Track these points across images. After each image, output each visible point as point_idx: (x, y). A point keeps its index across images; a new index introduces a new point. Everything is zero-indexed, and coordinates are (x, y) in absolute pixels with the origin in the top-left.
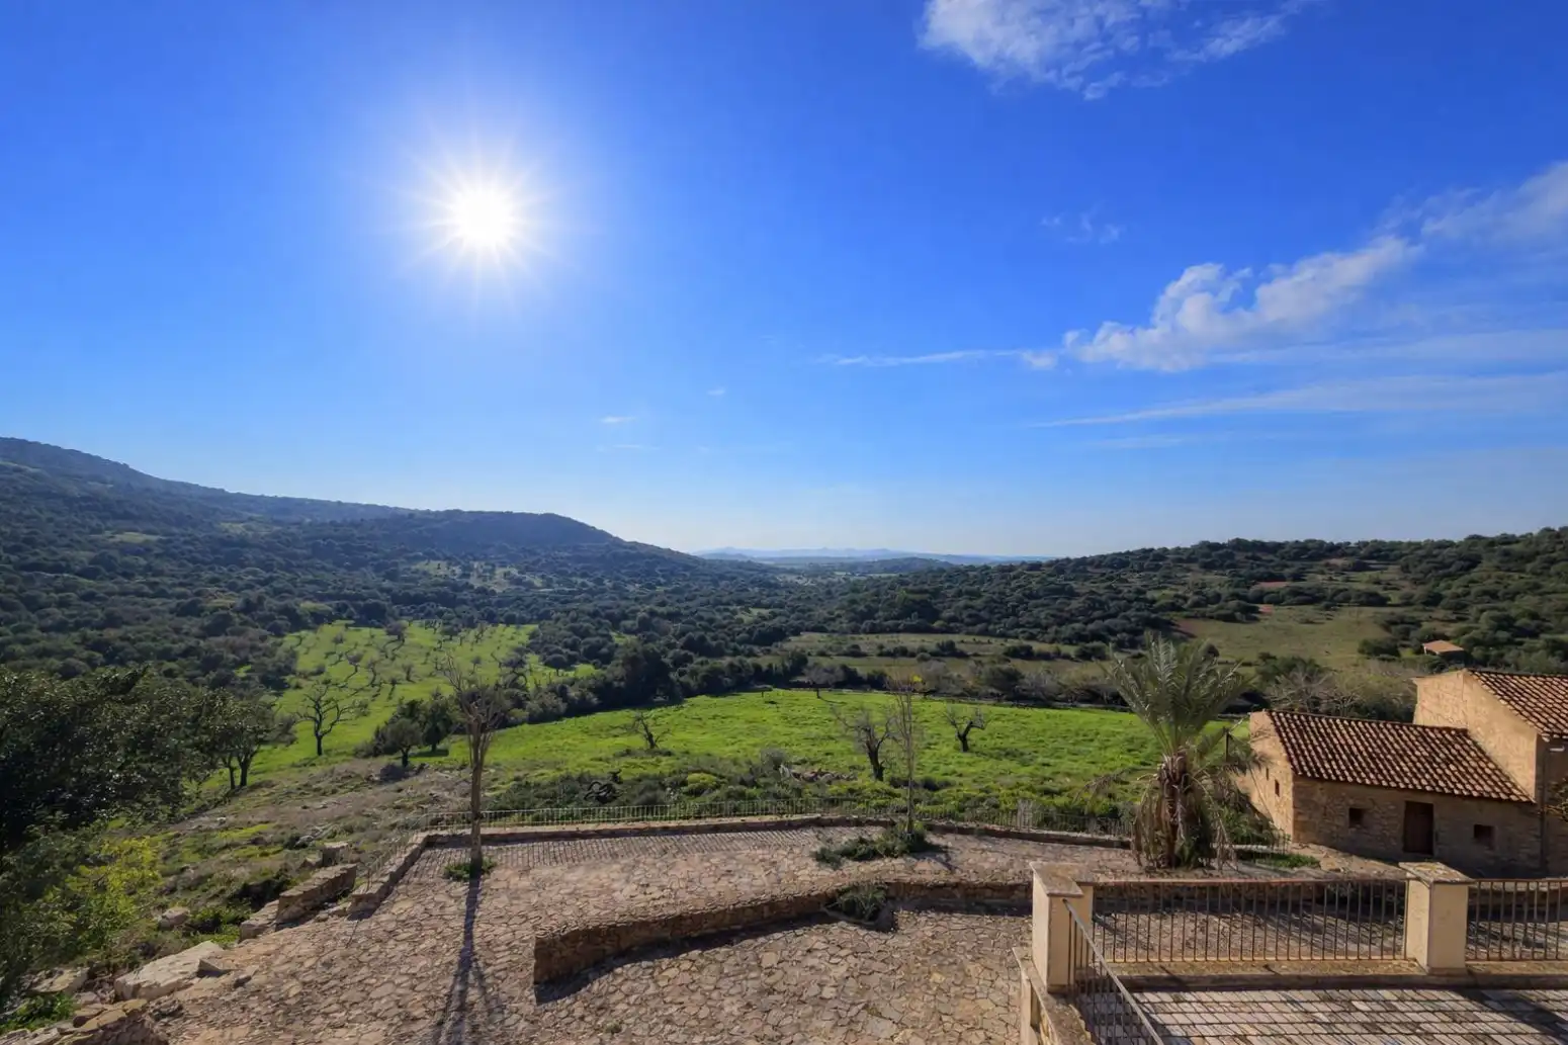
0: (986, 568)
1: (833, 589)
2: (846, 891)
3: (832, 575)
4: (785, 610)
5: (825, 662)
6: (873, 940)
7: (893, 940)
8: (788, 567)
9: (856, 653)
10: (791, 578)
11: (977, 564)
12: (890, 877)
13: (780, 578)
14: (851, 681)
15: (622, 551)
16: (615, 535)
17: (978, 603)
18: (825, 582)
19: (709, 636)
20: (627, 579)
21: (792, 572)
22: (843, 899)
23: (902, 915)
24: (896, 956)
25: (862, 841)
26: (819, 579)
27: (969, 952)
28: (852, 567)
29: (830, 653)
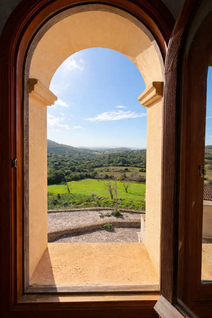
0: (138, 150)
1: (105, 156)
2: (105, 224)
3: (105, 152)
4: (94, 161)
5: (101, 173)
6: (109, 234)
7: (114, 234)
8: (96, 150)
9: (108, 171)
10: (96, 153)
11: (136, 149)
12: (113, 221)
14: (107, 177)
16: (57, 142)
17: (135, 159)
19: (76, 167)
20: (59, 153)
22: (105, 225)
23: (115, 229)
24: (114, 237)
25: (108, 213)
27: (128, 236)
29: (103, 171)
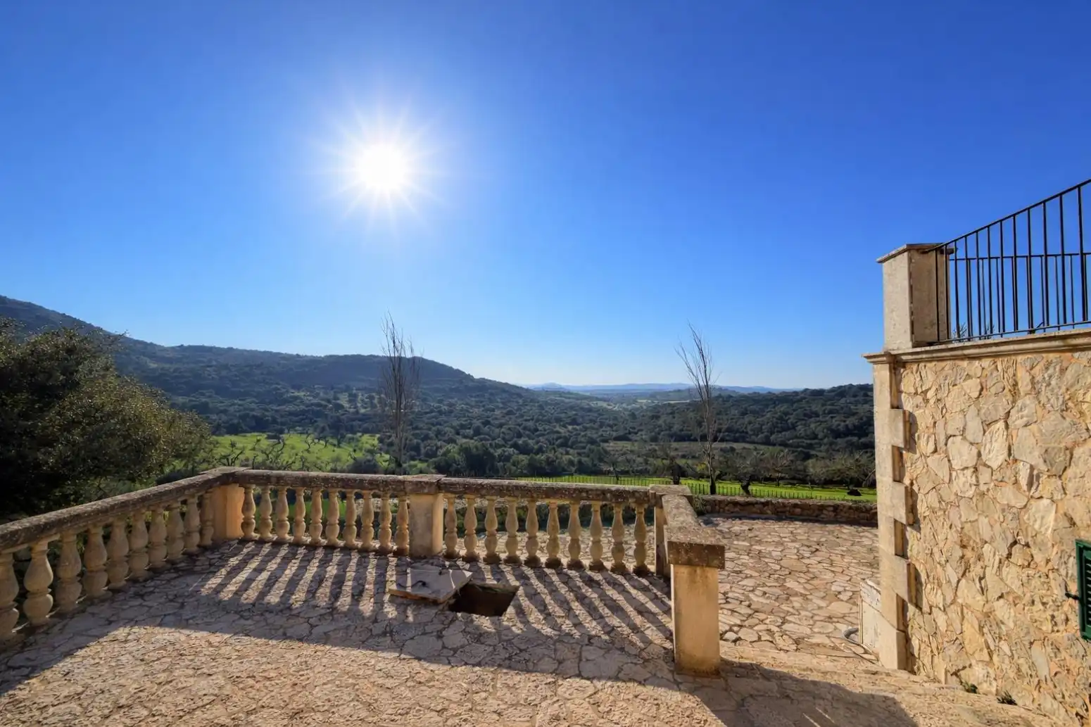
1: (636, 413)
3: (635, 401)
10: (601, 404)
13: (593, 404)
15: (471, 384)
16: (467, 373)
18: (630, 407)
19: (531, 441)
21: (604, 400)
26: (624, 405)
28: (653, 395)
